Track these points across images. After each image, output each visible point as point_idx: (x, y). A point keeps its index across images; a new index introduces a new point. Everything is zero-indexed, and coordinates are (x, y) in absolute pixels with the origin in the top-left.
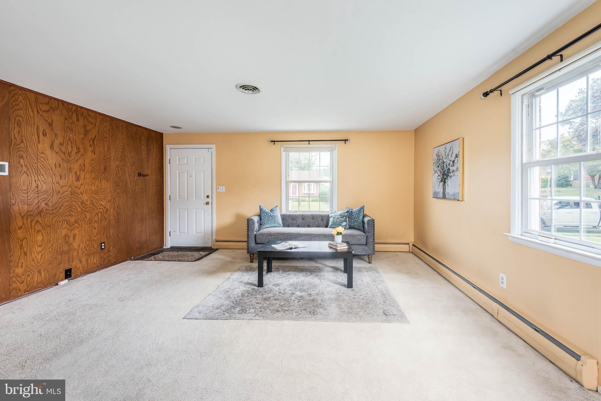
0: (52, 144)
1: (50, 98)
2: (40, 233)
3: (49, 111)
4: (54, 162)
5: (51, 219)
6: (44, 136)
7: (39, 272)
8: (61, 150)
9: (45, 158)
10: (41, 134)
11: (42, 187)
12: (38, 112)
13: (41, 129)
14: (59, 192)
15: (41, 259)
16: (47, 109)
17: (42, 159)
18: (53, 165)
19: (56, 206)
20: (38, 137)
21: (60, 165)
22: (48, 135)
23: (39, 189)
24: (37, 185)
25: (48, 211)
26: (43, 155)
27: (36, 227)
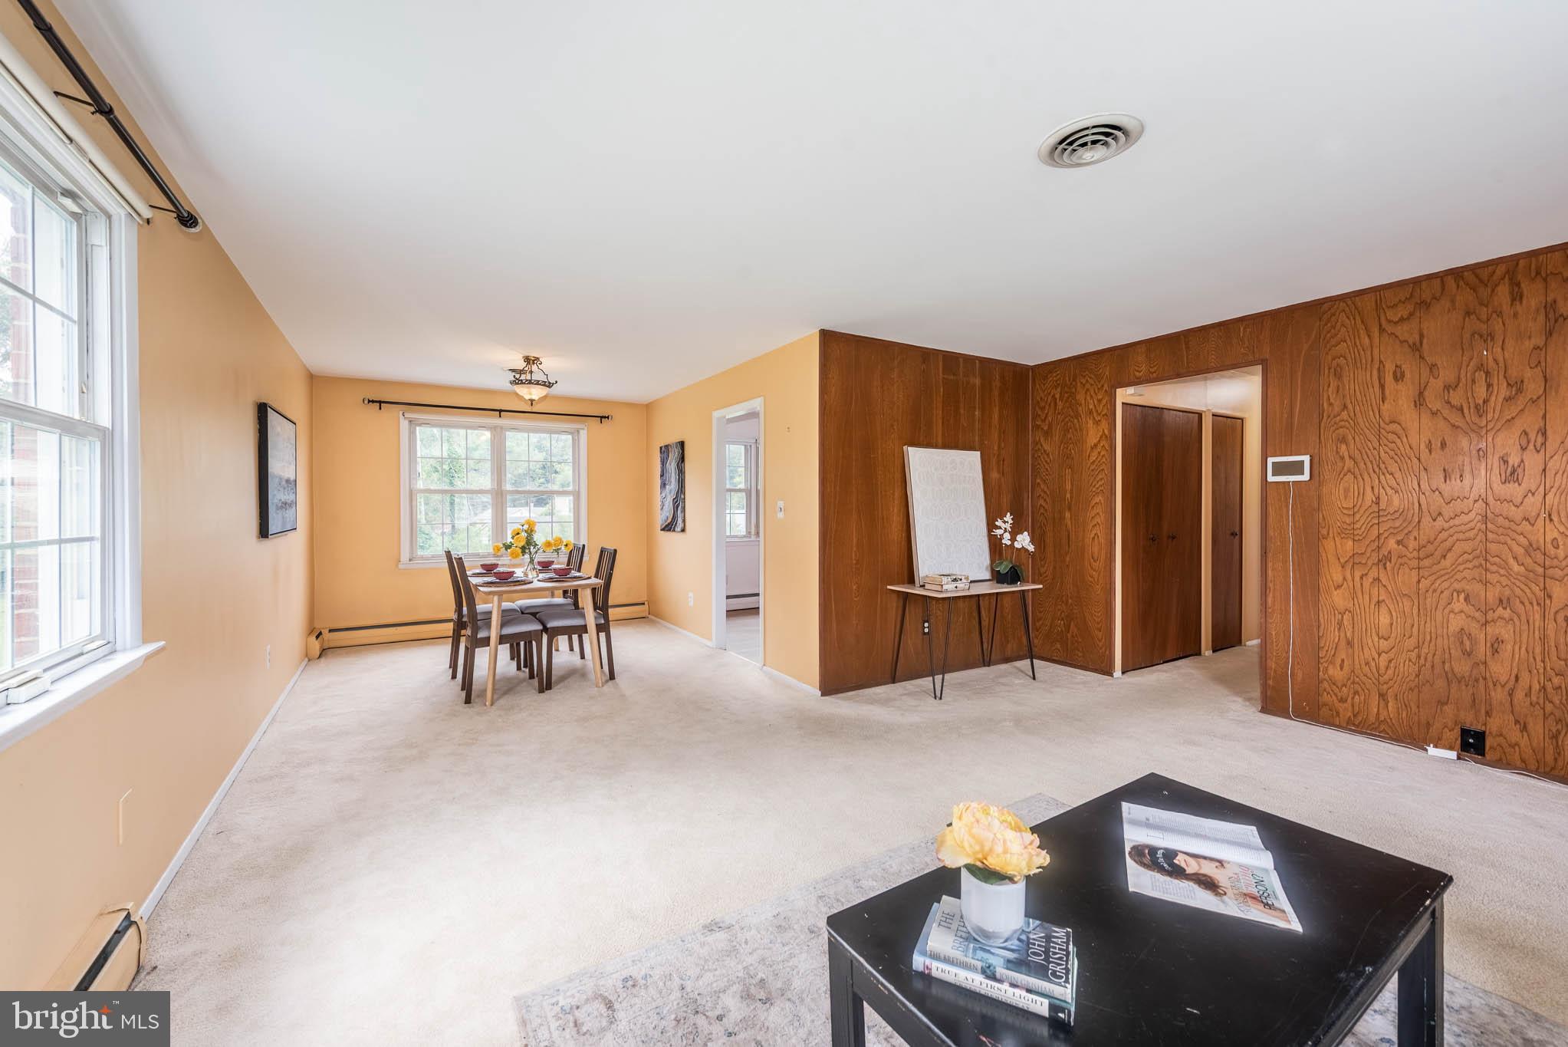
0: (1421, 394)
1: (1416, 281)
2: (1383, 610)
3: (1411, 314)
4: (1424, 440)
5: (1415, 579)
6: (1396, 379)
7: (1382, 696)
8: (1448, 402)
9: (1401, 432)
10: (1389, 378)
11: (1390, 502)
12: (1382, 330)
13: (1390, 367)
14: (1440, 514)
15: (1387, 668)
16: (1405, 314)
17: (1391, 437)
18: (1423, 446)
19: (1430, 548)
20: (1382, 387)
21: (1443, 445)
22: (1408, 375)
23: (1383, 506)
24: (1378, 498)
25: (1404, 560)
26: (1394, 426)
27: (1375, 591)
